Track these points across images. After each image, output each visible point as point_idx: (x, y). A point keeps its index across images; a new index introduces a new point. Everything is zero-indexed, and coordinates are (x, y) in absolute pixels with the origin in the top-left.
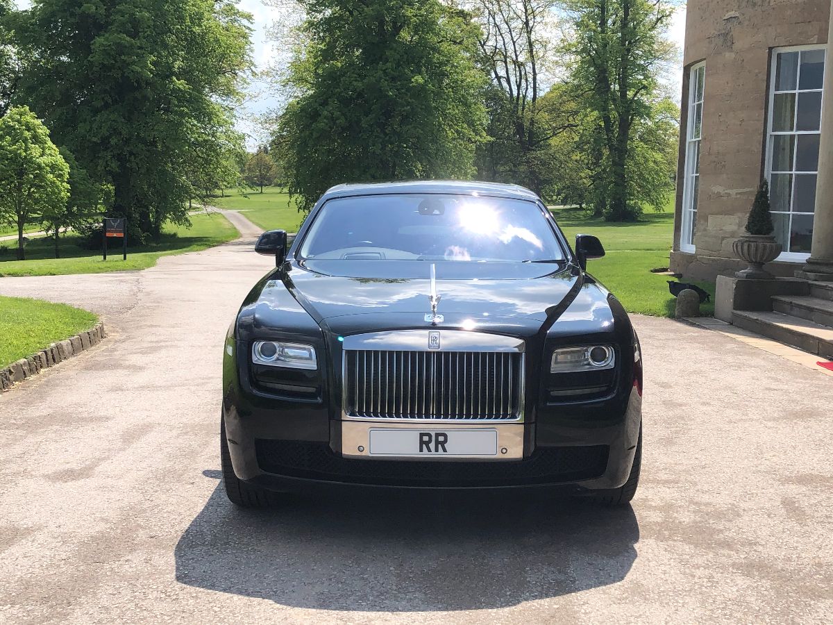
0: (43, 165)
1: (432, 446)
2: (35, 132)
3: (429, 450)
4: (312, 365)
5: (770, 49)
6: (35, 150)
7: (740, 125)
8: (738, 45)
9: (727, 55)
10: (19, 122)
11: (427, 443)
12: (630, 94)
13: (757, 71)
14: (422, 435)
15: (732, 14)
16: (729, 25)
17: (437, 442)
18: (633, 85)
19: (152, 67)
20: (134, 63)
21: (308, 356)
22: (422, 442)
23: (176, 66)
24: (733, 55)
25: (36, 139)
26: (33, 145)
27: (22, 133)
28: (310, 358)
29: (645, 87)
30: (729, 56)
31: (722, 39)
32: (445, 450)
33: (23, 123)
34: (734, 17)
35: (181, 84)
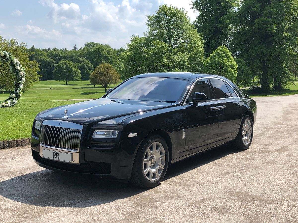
0: (227, 65)
1: (56, 156)
2: (226, 54)
3: (55, 158)
6: (225, 60)
10: (221, 50)
14: (54, 153)
19: (276, 28)
20: (269, 27)
23: (286, 28)
25: (227, 56)
26: (225, 58)
27: (222, 54)
32: (59, 158)
33: (223, 51)
35: (286, 34)
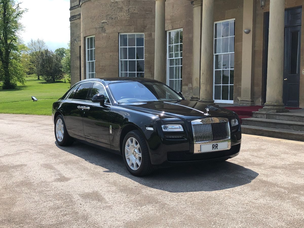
1: (215, 148)
3: (214, 149)
4: (182, 130)
5: (119, 33)
7: (110, 57)
8: (107, 31)
9: (103, 34)
11: (214, 147)
12: (9, 42)
13: (115, 40)
14: (213, 145)
15: (104, 21)
16: (103, 25)
17: (216, 147)
18: (10, 38)
21: (179, 128)
22: (213, 147)
24: (106, 34)
28: (180, 128)
29: (14, 39)
30: (104, 35)
31: (101, 29)
32: (217, 149)
34: (105, 22)
